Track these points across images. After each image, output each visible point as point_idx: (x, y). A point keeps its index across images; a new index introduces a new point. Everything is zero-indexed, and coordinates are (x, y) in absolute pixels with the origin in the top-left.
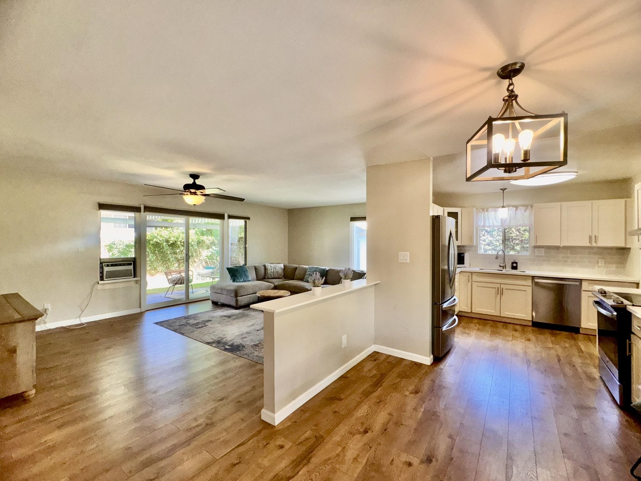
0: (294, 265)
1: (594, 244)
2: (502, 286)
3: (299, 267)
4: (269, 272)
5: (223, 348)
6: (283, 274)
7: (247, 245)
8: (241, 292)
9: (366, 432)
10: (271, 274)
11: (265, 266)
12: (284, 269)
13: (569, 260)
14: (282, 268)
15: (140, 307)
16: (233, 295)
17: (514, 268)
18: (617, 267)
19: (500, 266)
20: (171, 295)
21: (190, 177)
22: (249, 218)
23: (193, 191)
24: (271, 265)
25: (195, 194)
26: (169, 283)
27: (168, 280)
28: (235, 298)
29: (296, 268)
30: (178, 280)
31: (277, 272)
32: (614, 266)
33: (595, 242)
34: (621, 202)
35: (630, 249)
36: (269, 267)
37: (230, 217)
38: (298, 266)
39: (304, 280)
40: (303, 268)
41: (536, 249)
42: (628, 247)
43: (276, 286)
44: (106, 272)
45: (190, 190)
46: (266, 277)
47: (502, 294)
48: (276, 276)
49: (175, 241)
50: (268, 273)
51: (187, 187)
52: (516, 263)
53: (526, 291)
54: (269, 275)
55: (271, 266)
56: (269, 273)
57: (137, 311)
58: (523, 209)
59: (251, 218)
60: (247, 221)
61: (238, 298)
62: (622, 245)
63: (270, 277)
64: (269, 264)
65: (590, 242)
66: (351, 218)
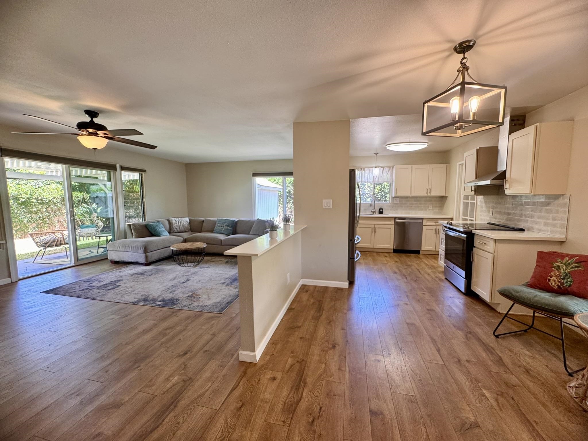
0: (200, 218)
1: (429, 195)
2: (376, 226)
3: (206, 220)
4: (174, 226)
5: (155, 305)
6: (189, 228)
7: (145, 200)
8: (151, 248)
9: (334, 347)
10: (177, 228)
11: (168, 220)
12: (190, 223)
13: (413, 206)
14: (188, 222)
15: (10, 276)
16: (141, 251)
17: (381, 213)
18: (438, 209)
19: (372, 212)
20: (42, 260)
21: (86, 113)
22: (145, 171)
23: (91, 131)
24: (175, 219)
25: (95, 134)
26: (38, 247)
27: (36, 243)
28: (144, 254)
29: (203, 221)
30: (52, 242)
31: (183, 226)
32: (437, 208)
33: (430, 193)
34: (444, 166)
35: (447, 197)
36: (174, 221)
37: (123, 168)
38: (204, 219)
39: (214, 231)
40: (210, 220)
41: (394, 199)
42: (446, 196)
43: (185, 239)
45: (88, 129)
46: (171, 231)
47: (376, 232)
48: (182, 229)
49: (29, 199)
50: (173, 227)
51: (82, 126)
52: (382, 209)
53: (390, 228)
54: (175, 230)
55: (175, 221)
56: (174, 227)
57: (8, 281)
58: (387, 169)
59: (147, 171)
60: (143, 173)
61: (147, 254)
62: (443, 194)
63: (176, 231)
64: (173, 219)
65: (427, 193)
66: (253, 174)
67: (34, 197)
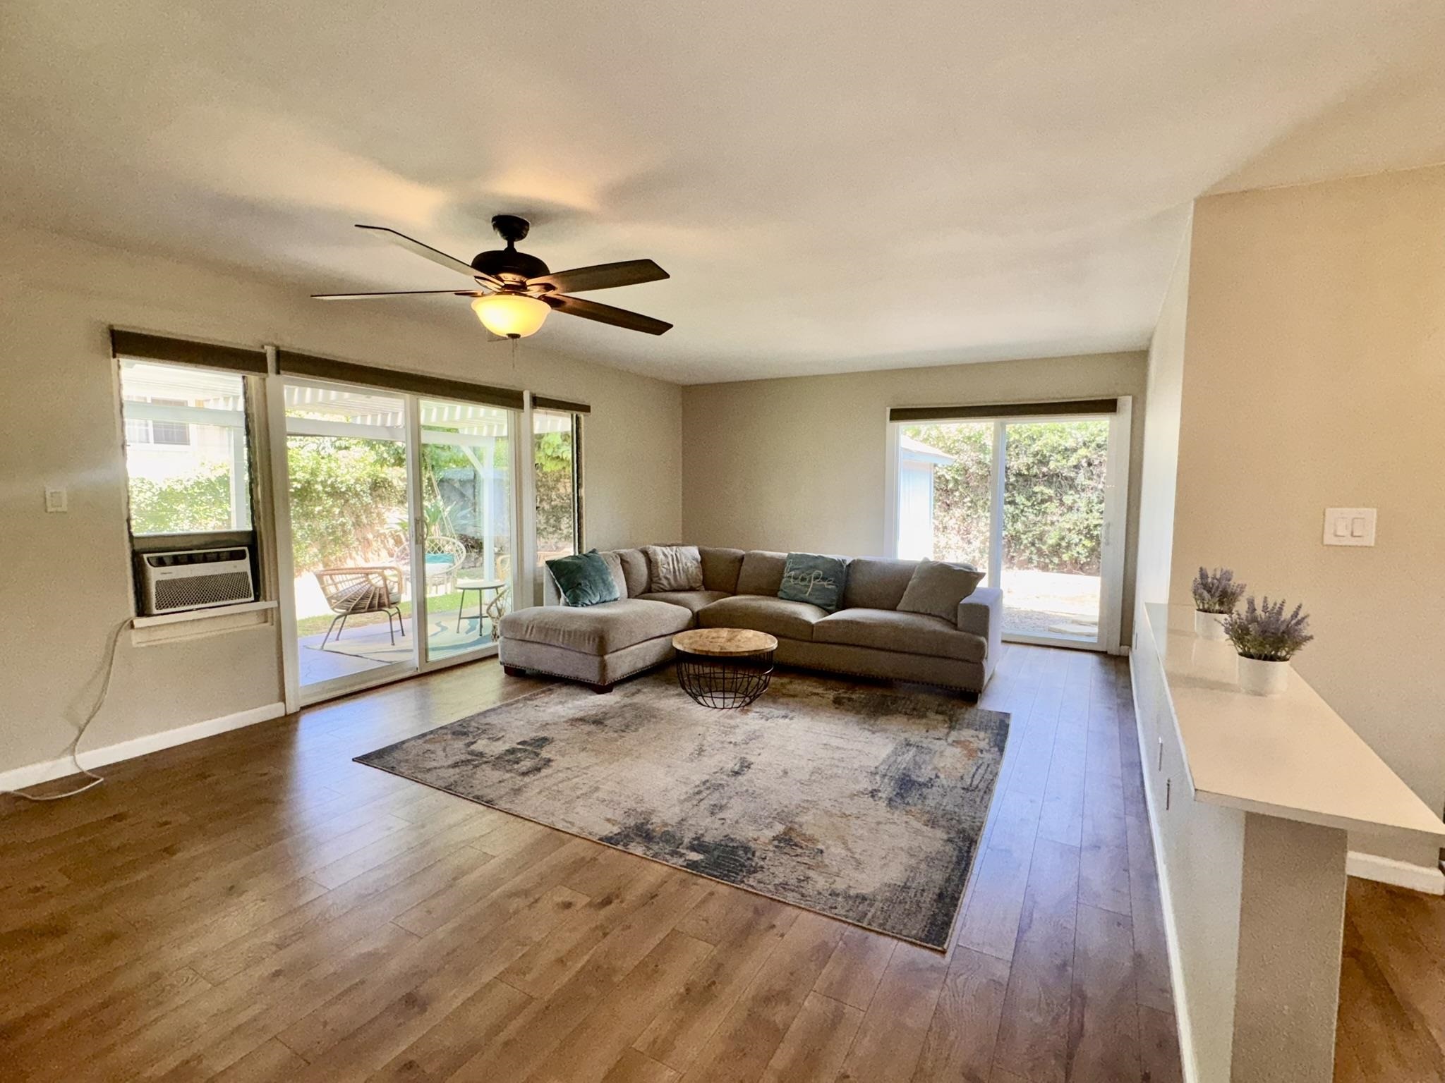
0: (733, 550)
3: (747, 555)
4: (662, 571)
6: (702, 577)
7: (583, 491)
8: (615, 638)
10: (668, 576)
11: (645, 553)
12: (701, 562)
14: (697, 560)
16: (589, 647)
20: (337, 643)
21: (495, 226)
22: (586, 409)
23: (509, 278)
24: (664, 549)
26: (333, 609)
27: (329, 599)
28: (598, 659)
29: (742, 559)
30: (362, 599)
31: (686, 571)
36: (660, 557)
37: (537, 402)
38: (744, 553)
39: (780, 594)
40: (764, 558)
43: (698, 612)
44: (158, 583)
46: (654, 586)
48: (682, 579)
50: (658, 576)
51: (488, 264)
54: (665, 582)
55: (665, 555)
56: (661, 575)
57: (273, 711)
59: (592, 409)
60: (582, 415)
61: (605, 657)
63: (668, 587)
64: (658, 549)
66: (892, 411)
67: (319, 480)
